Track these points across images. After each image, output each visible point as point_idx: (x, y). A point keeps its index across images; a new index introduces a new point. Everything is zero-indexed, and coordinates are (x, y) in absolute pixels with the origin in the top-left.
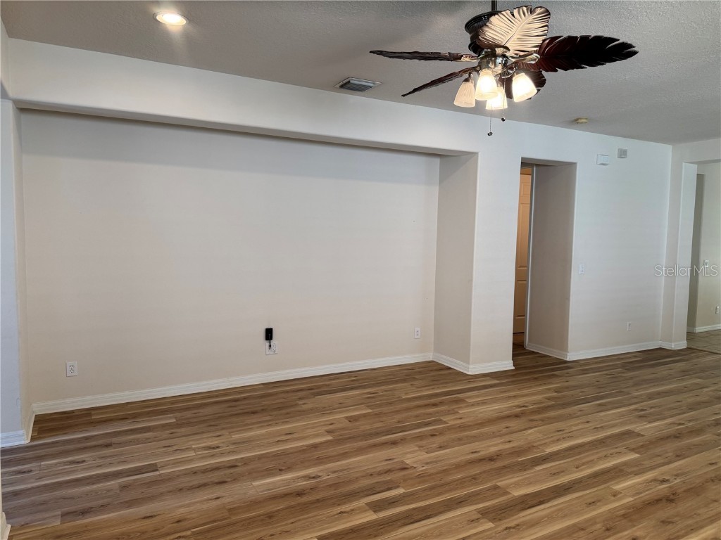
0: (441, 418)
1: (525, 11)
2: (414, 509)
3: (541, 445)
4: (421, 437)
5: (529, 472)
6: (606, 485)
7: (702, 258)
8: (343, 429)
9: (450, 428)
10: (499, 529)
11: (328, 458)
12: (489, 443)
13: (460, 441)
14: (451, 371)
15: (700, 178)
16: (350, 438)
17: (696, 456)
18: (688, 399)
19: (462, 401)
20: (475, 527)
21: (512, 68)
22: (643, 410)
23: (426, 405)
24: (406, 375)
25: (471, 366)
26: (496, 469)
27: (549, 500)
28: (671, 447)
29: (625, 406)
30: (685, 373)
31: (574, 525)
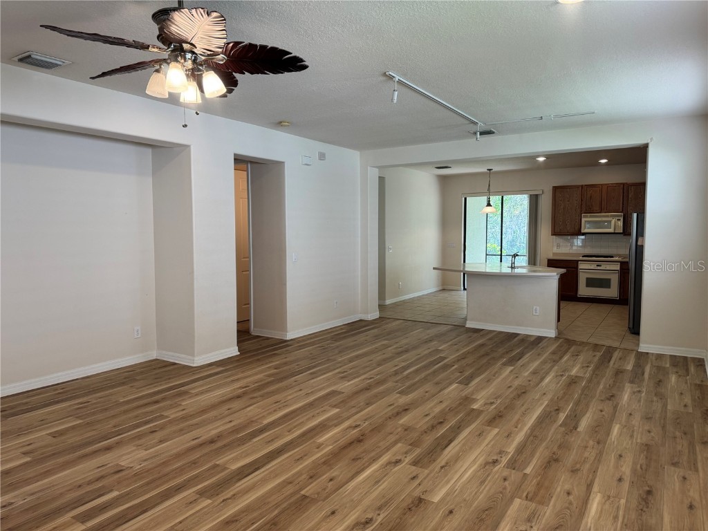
0: (162, 414)
1: (203, 12)
2: (128, 508)
3: (258, 419)
4: (139, 436)
5: (247, 445)
6: (312, 441)
7: (387, 244)
8: (46, 446)
9: (170, 422)
10: (216, 504)
11: (26, 480)
12: (210, 427)
13: (181, 431)
14: (176, 366)
15: (382, 180)
16: (54, 454)
17: (380, 402)
18: (378, 357)
19: (186, 393)
20: (192, 509)
21: (201, 65)
22: (345, 372)
23: (146, 404)
24: (125, 378)
25: (196, 359)
26: (216, 449)
27: (262, 466)
28: (362, 398)
29: (332, 371)
30: (377, 337)
31: (284, 481)
